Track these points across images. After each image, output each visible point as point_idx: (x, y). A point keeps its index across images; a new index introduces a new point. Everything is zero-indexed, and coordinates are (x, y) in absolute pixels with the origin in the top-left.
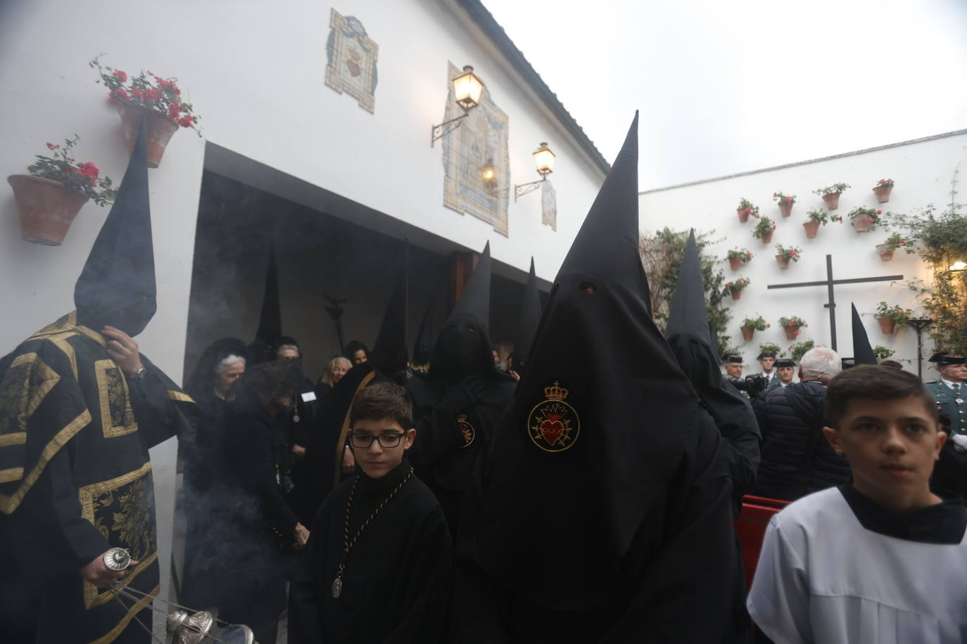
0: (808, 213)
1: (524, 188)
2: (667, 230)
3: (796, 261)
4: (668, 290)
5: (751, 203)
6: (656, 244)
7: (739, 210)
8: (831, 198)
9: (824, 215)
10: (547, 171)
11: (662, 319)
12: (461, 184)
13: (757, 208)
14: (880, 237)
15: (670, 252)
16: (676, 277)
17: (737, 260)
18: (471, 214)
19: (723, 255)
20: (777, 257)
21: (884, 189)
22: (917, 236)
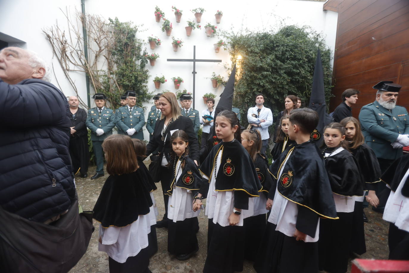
0: (187, 22)
3: (180, 47)
5: (161, 9)
6: (110, 27)
7: (155, 13)
8: (198, 14)
9: (194, 24)
13: (164, 13)
14: (216, 40)
17: (154, 43)
19: (147, 40)
20: (172, 43)
21: (219, 15)
22: (229, 43)
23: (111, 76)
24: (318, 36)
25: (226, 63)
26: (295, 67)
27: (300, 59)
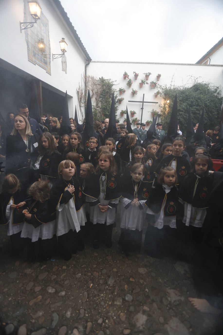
0: (141, 80)
1: (56, 56)
2: (102, 77)
3: (136, 94)
4: (101, 99)
5: (127, 73)
6: (99, 82)
7: (124, 75)
8: (147, 76)
9: (145, 82)
10: (65, 51)
11: (99, 108)
12: (33, 52)
13: (129, 75)
14: (156, 91)
15: (103, 86)
16: (104, 95)
17: (122, 91)
18: (38, 65)
19: (118, 89)
20: (132, 92)
21: (159, 77)
22: (163, 92)
23: (97, 109)
24: (217, 88)
25: (160, 103)
26: (197, 110)
27: (201, 106)
